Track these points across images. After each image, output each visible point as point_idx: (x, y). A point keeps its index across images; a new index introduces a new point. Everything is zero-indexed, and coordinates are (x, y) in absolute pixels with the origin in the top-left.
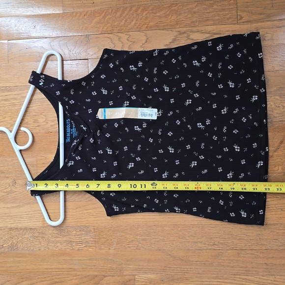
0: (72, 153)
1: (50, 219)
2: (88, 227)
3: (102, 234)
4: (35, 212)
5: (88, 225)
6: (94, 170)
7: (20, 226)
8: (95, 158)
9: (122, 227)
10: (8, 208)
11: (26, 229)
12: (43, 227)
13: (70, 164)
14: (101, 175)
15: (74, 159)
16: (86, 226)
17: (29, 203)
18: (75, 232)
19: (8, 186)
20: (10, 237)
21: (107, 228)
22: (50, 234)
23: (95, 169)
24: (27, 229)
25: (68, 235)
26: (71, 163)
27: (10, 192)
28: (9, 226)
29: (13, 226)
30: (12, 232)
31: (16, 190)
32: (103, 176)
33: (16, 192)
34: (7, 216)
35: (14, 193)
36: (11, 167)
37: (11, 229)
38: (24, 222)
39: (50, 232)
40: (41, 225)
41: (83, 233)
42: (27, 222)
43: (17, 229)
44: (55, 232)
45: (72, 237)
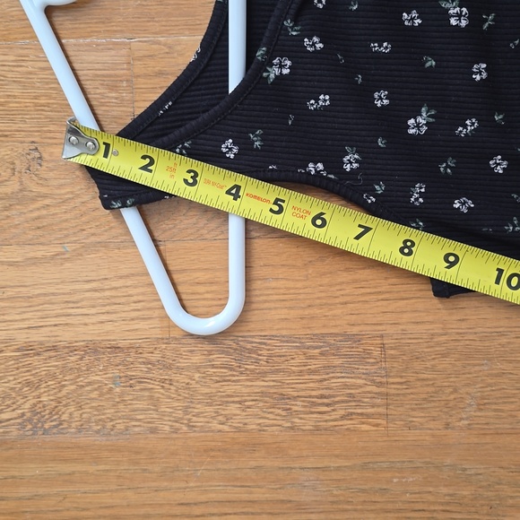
0: (288, 23)
1: (184, 307)
2: (356, 339)
3: (417, 365)
4: (129, 283)
5: (355, 330)
6: (381, 100)
7: (66, 336)
8: (386, 47)
9: (504, 340)
10: (11, 264)
11: (92, 349)
12: (167, 341)
13: (274, 72)
14: (411, 122)
15: (294, 50)
16: (347, 337)
17: (105, 245)
18: (300, 359)
19: (6, 174)
20: (28, 383)
21: (438, 344)
22: (198, 369)
23: (384, 94)
24: (96, 351)
25: (273, 372)
26: (280, 68)
27: (21, 197)
28: (22, 338)
29: (35, 337)
30: (35, 360)
31: (43, 190)
32: (418, 126)
33: (45, 196)
34: (9, 299)
35: (34, 200)
36: (16, 90)
37: (28, 350)
38: (86, 320)
39: (197, 359)
40: (157, 333)
41: (338, 362)
42: (95, 319)
43: (54, 348)
44: (219, 359)
45: (288, 380)
